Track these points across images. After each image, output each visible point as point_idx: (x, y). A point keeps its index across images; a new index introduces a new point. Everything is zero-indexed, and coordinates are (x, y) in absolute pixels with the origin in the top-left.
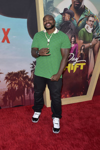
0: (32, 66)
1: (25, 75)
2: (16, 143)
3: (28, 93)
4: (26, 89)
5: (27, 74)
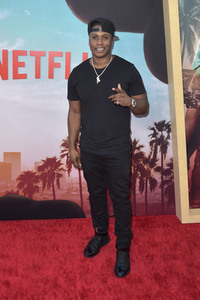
0: (152, 132)
1: (136, 152)
2: (110, 290)
3: (141, 189)
4: (138, 180)
5: (142, 150)
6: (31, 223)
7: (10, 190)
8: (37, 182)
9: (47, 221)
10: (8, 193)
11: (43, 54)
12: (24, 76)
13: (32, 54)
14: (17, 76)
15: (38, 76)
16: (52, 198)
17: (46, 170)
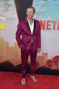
6: (50, 76)
7: (44, 65)
8: (52, 63)
9: (55, 76)
10: (43, 66)
11: (56, 22)
12: (50, 29)
13: (53, 22)
14: (48, 29)
15: (54, 29)
16: (57, 69)
17: (55, 60)
